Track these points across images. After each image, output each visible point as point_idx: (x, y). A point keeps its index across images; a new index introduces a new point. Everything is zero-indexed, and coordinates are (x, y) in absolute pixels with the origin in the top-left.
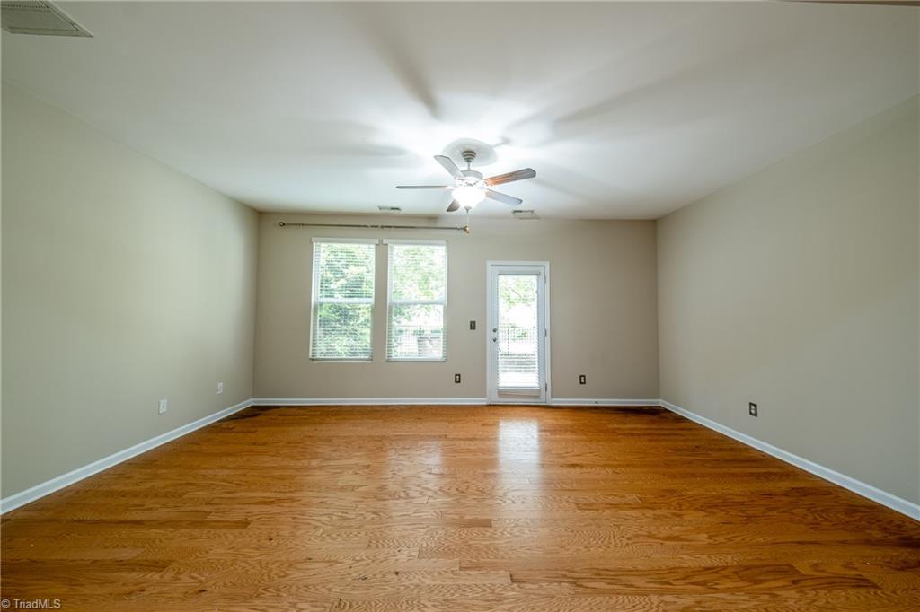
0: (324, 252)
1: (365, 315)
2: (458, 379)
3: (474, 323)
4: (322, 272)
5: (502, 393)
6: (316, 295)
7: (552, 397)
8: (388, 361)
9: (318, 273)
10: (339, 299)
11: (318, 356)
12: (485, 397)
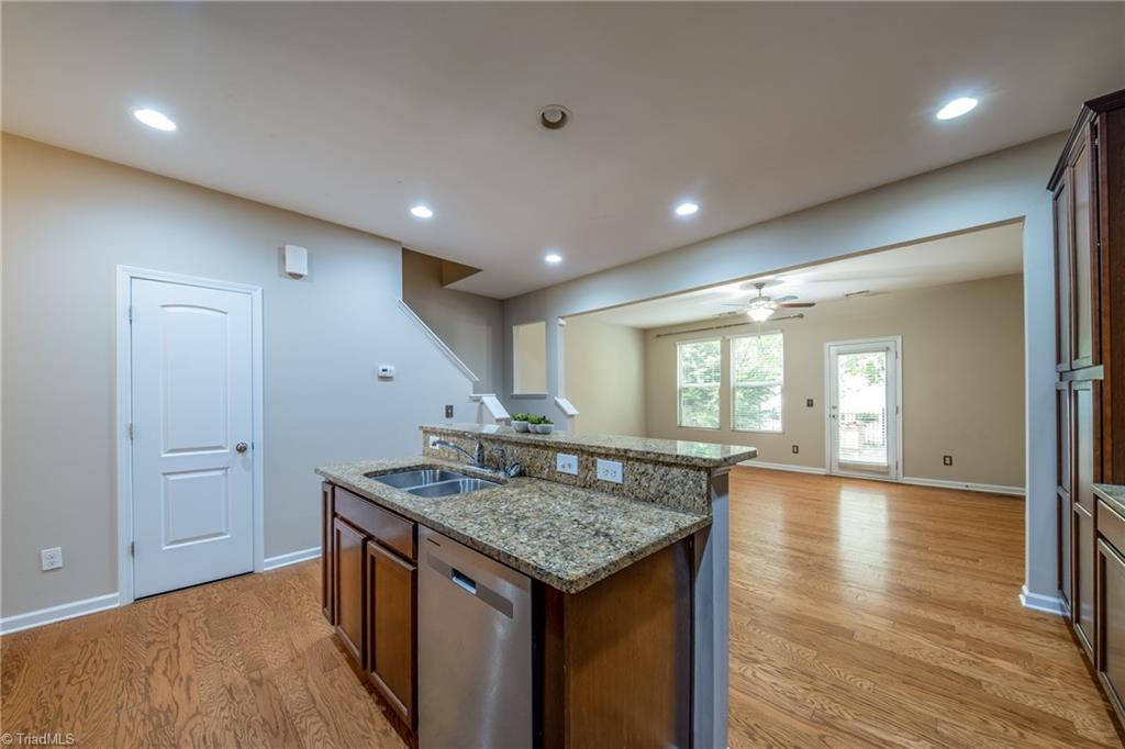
0: (686, 351)
1: (716, 394)
2: (796, 450)
3: (812, 401)
4: (684, 364)
5: (843, 466)
6: (682, 381)
7: (904, 475)
8: (733, 431)
9: (681, 365)
10: (701, 384)
11: (684, 424)
12: (824, 467)
